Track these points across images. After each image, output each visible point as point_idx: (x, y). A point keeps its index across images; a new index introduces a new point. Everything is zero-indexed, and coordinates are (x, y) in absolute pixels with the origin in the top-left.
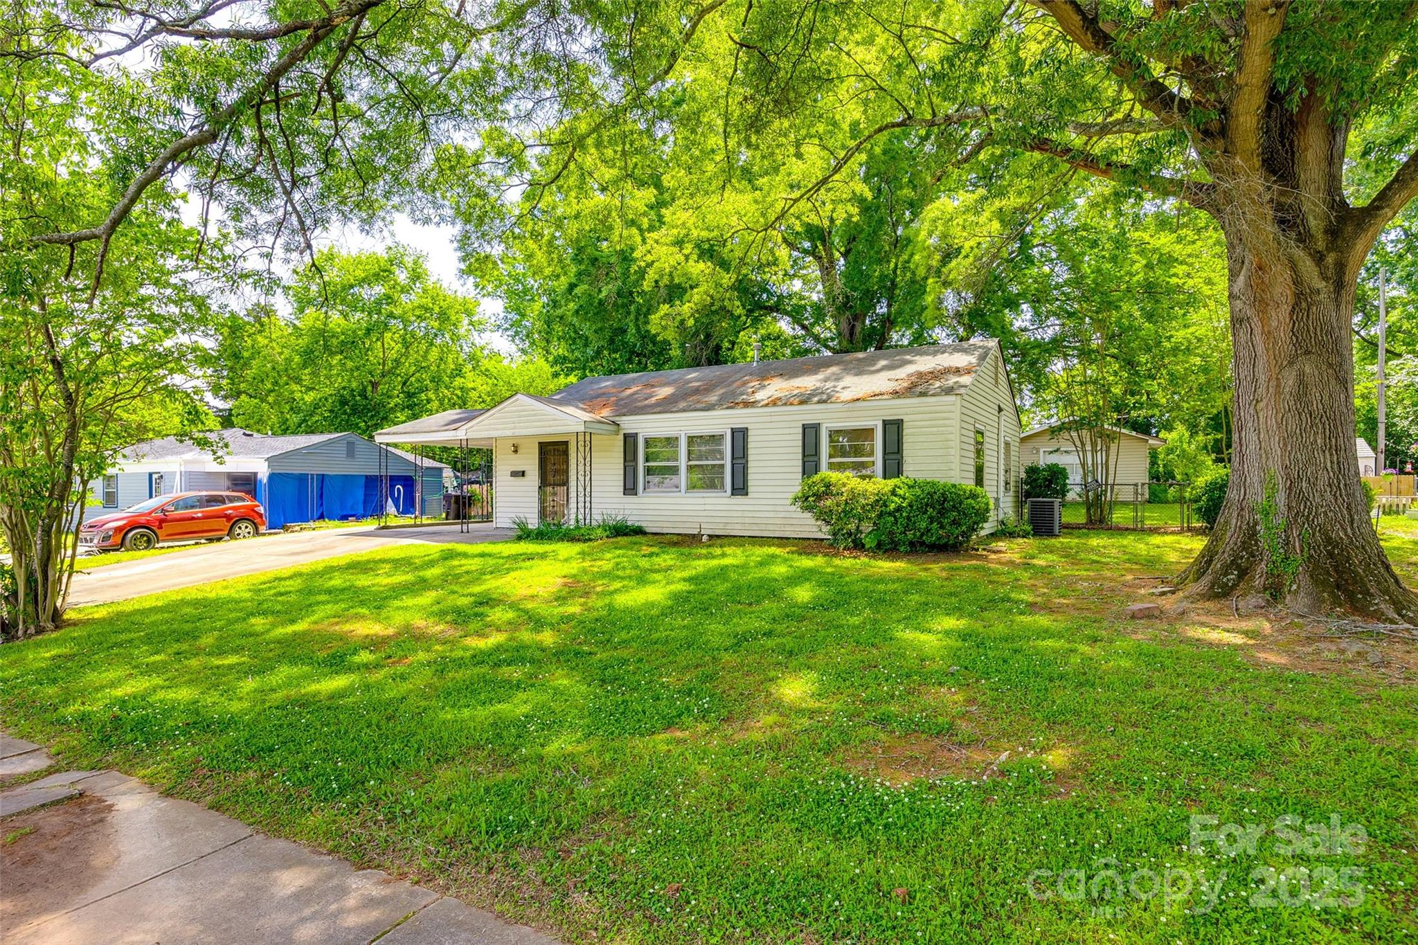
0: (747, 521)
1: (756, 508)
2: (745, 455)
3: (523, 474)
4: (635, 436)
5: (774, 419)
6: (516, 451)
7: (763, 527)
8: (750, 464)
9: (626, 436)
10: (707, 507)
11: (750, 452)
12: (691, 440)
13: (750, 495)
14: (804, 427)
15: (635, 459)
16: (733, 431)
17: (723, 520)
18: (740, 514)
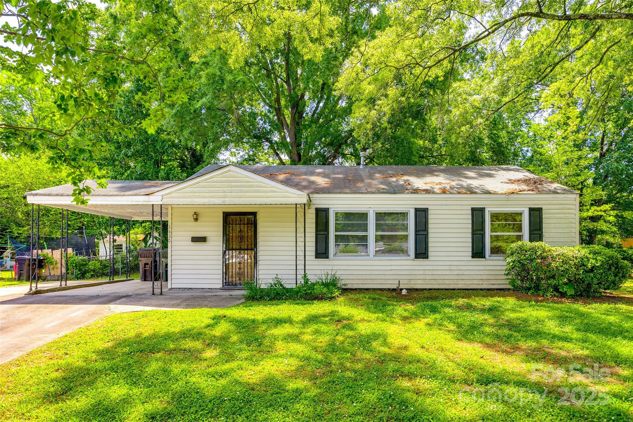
0: (428, 277)
1: (435, 268)
2: (426, 229)
3: (203, 239)
4: (326, 211)
5: (449, 203)
6: (196, 220)
7: (441, 282)
8: (430, 235)
9: (318, 210)
10: (393, 268)
11: (430, 226)
12: (380, 216)
13: (430, 258)
14: (473, 210)
15: (327, 229)
16: (417, 210)
17: (408, 277)
18: (421, 272)
